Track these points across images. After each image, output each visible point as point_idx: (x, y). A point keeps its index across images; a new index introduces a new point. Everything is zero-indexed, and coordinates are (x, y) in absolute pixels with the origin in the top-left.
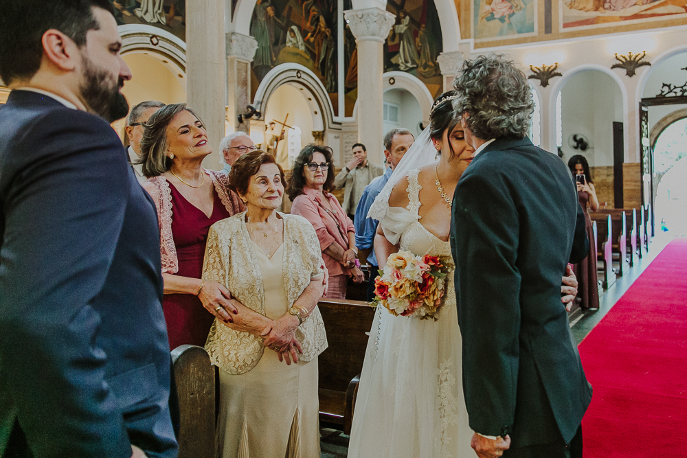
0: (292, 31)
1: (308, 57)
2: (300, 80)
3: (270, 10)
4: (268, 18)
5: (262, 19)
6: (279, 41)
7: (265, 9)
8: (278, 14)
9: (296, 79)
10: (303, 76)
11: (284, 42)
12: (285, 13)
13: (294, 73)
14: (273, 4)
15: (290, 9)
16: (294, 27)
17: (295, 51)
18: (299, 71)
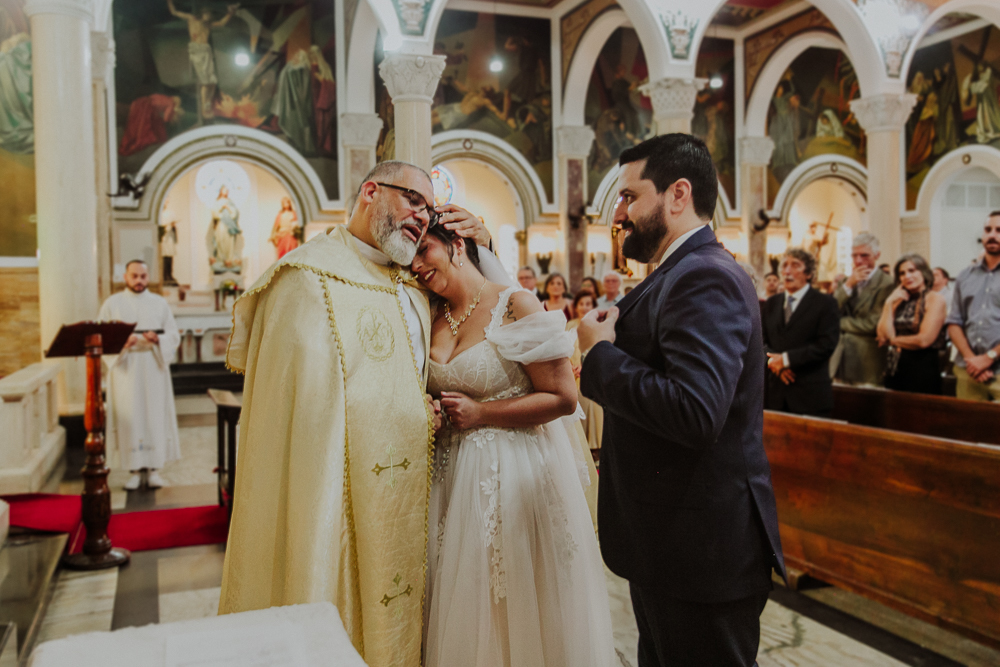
0: (826, 117)
1: (848, 143)
2: (837, 173)
3: (794, 101)
4: (791, 109)
5: (783, 112)
6: (806, 132)
7: (787, 100)
8: (804, 102)
9: (831, 173)
10: (841, 168)
11: (814, 132)
12: (814, 99)
13: (828, 167)
14: (799, 92)
15: (822, 91)
16: (829, 113)
17: (830, 139)
18: (834, 164)
